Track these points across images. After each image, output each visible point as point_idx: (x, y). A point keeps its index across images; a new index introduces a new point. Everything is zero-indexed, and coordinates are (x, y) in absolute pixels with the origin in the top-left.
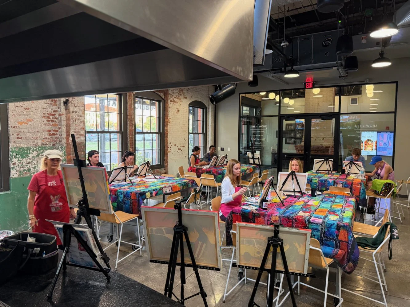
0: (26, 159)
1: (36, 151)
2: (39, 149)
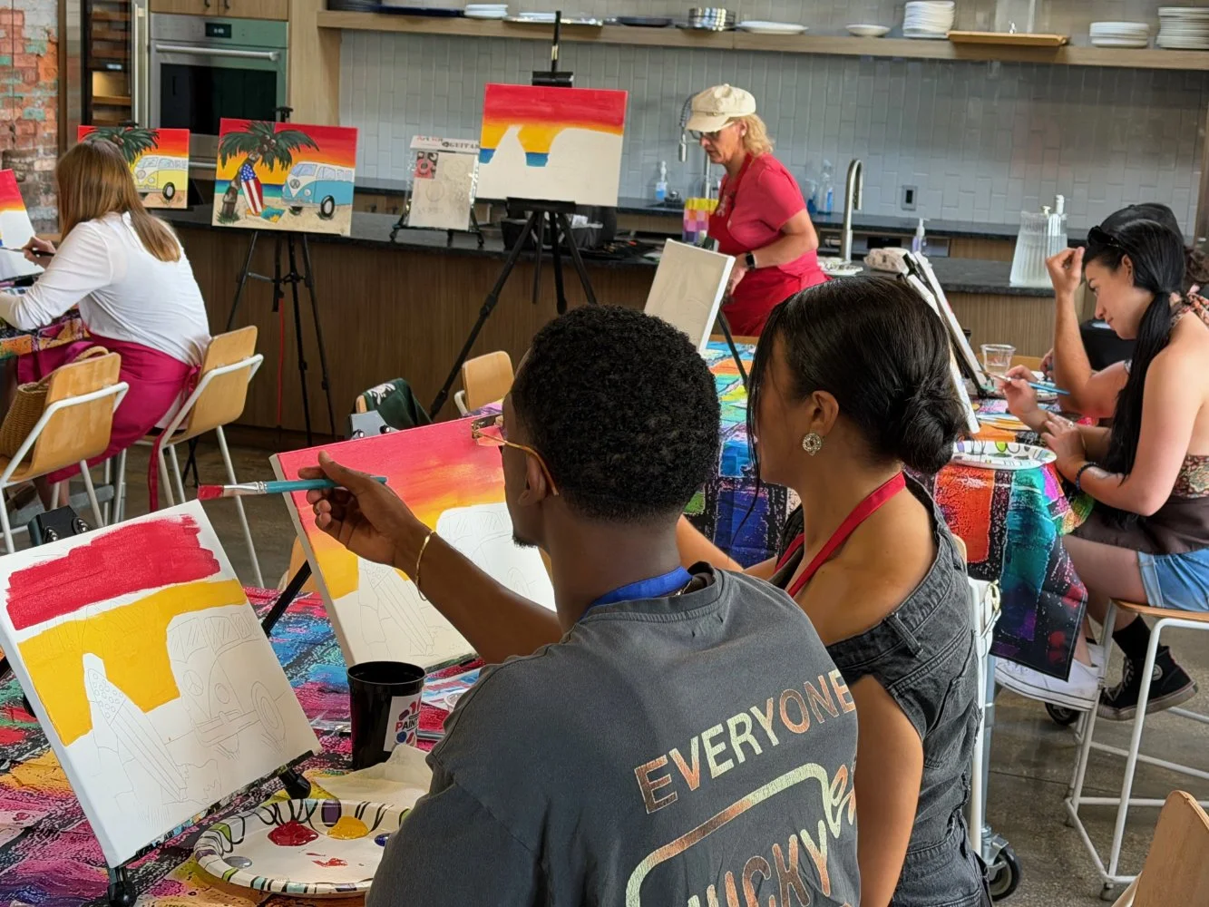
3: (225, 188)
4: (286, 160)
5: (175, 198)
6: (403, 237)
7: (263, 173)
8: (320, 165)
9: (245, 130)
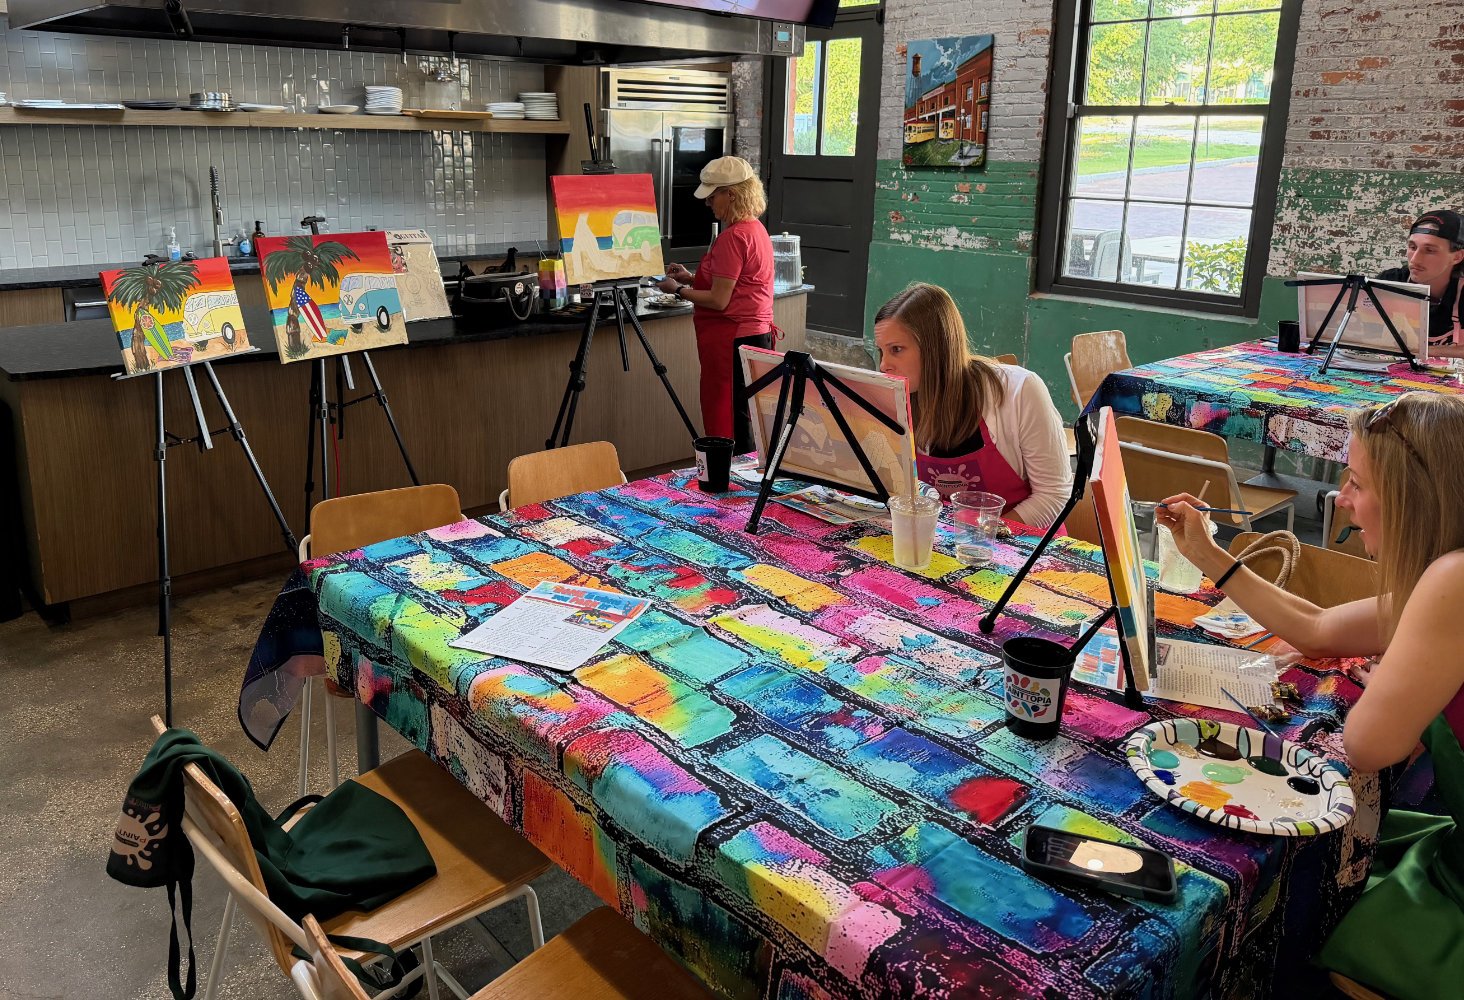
0: (1332, 216)
1: (1377, 190)
2: (1391, 184)
3: (284, 317)
4: (334, 276)
5: (238, 340)
7: (316, 293)
8: (364, 275)
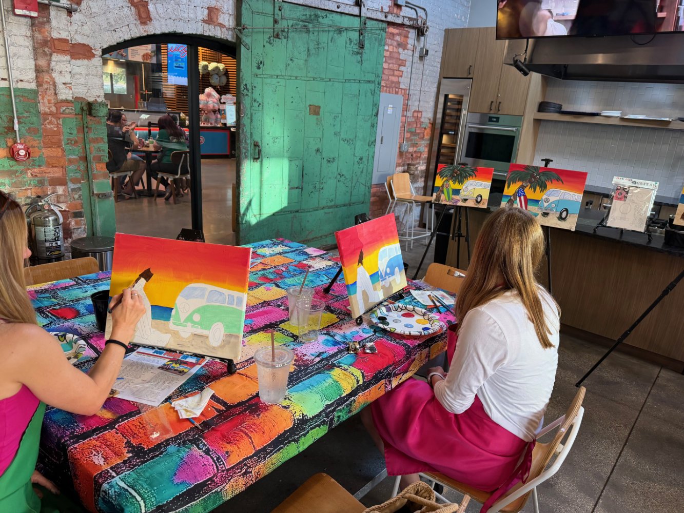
3: (507, 200)
4: (543, 187)
5: (482, 202)
6: (600, 232)
7: (530, 193)
8: (562, 191)
9: (523, 170)
